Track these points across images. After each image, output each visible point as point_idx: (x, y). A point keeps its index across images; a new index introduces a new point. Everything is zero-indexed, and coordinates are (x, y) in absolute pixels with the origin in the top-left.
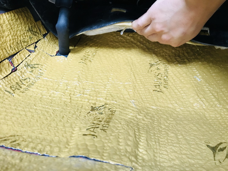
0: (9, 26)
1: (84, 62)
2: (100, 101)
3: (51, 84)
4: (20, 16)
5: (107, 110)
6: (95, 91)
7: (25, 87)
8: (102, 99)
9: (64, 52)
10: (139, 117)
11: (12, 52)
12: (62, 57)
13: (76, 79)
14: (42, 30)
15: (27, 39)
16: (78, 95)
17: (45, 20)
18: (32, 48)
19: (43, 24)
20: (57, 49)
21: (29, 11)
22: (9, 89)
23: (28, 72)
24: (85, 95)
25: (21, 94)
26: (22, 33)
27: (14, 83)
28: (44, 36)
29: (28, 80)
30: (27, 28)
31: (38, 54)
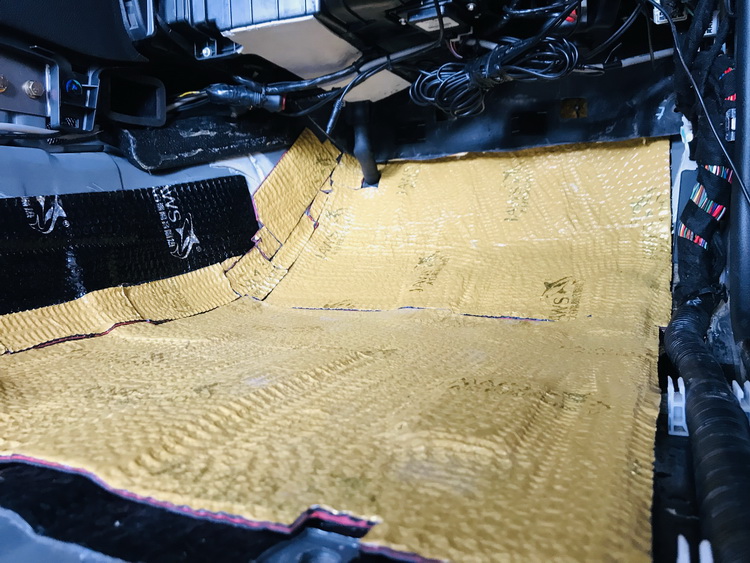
0: (296, 168)
1: (403, 190)
2: (430, 249)
3: (365, 236)
4: (304, 147)
5: (438, 259)
6: (423, 235)
7: (334, 245)
8: (432, 246)
9: (373, 179)
10: (476, 262)
11: (308, 203)
12: (372, 189)
13: (395, 221)
14: (333, 152)
15: (319, 174)
16: (403, 246)
17: (334, 138)
18: (327, 187)
19: (332, 143)
20: (361, 176)
21: (311, 132)
22: (319, 253)
23: (332, 224)
24: (411, 244)
25: (333, 255)
26: (311, 169)
27: (322, 243)
28: (338, 160)
29: (335, 235)
30: (315, 159)
31: (337, 193)
